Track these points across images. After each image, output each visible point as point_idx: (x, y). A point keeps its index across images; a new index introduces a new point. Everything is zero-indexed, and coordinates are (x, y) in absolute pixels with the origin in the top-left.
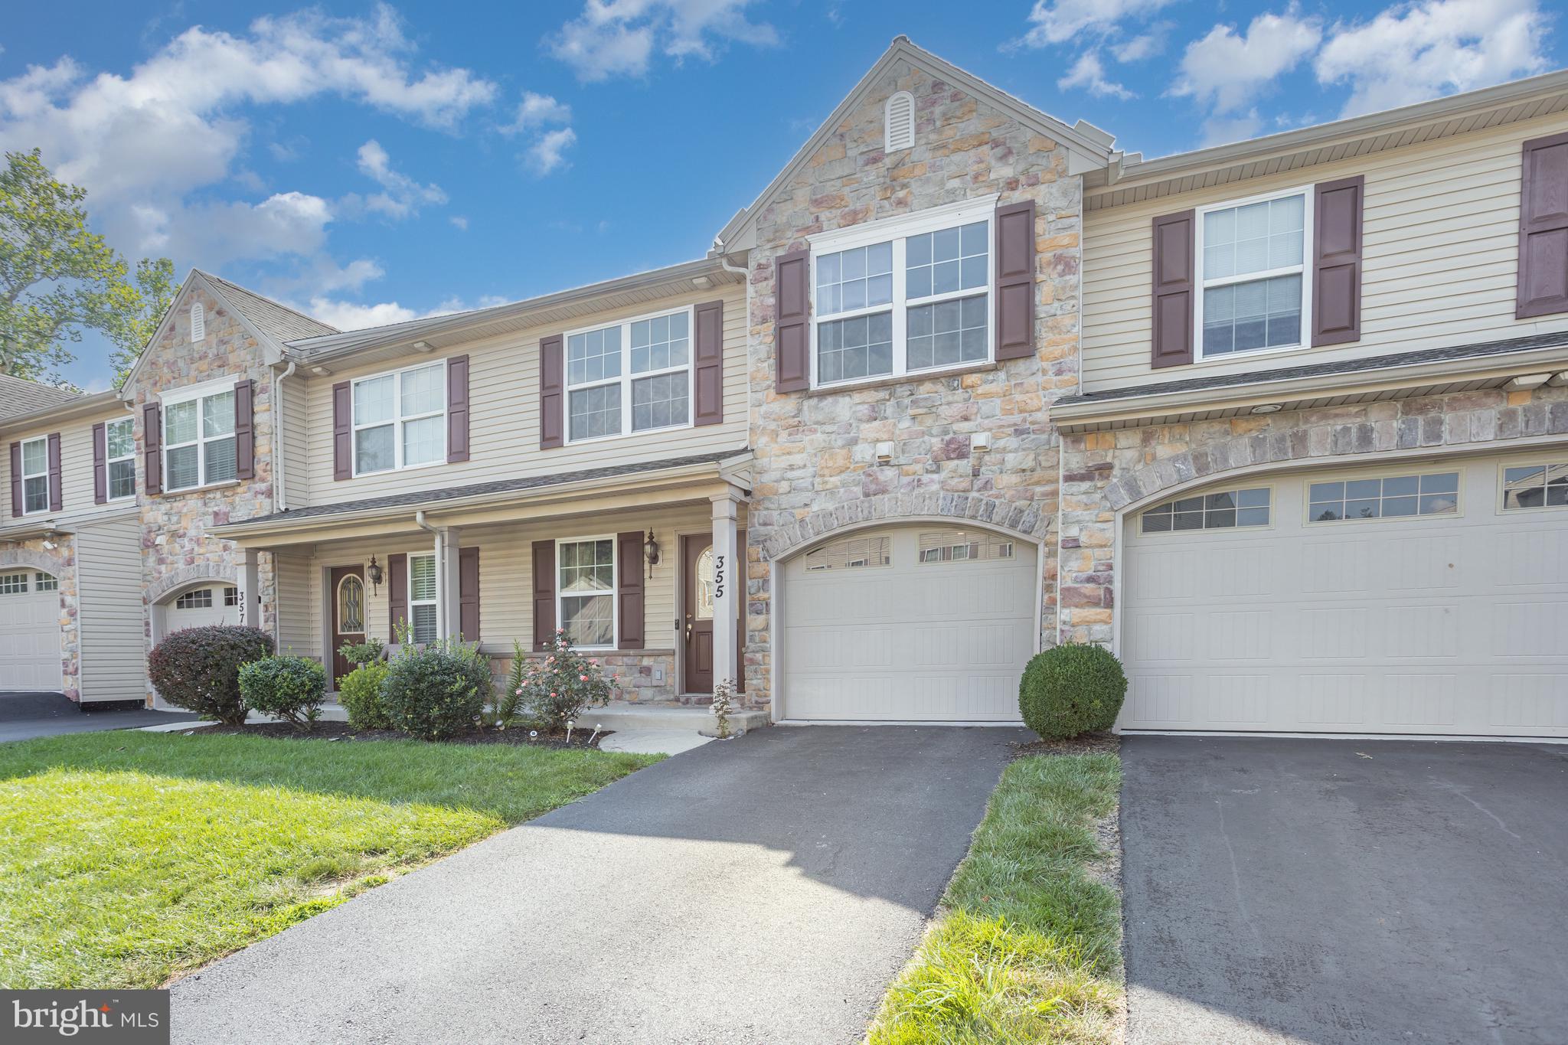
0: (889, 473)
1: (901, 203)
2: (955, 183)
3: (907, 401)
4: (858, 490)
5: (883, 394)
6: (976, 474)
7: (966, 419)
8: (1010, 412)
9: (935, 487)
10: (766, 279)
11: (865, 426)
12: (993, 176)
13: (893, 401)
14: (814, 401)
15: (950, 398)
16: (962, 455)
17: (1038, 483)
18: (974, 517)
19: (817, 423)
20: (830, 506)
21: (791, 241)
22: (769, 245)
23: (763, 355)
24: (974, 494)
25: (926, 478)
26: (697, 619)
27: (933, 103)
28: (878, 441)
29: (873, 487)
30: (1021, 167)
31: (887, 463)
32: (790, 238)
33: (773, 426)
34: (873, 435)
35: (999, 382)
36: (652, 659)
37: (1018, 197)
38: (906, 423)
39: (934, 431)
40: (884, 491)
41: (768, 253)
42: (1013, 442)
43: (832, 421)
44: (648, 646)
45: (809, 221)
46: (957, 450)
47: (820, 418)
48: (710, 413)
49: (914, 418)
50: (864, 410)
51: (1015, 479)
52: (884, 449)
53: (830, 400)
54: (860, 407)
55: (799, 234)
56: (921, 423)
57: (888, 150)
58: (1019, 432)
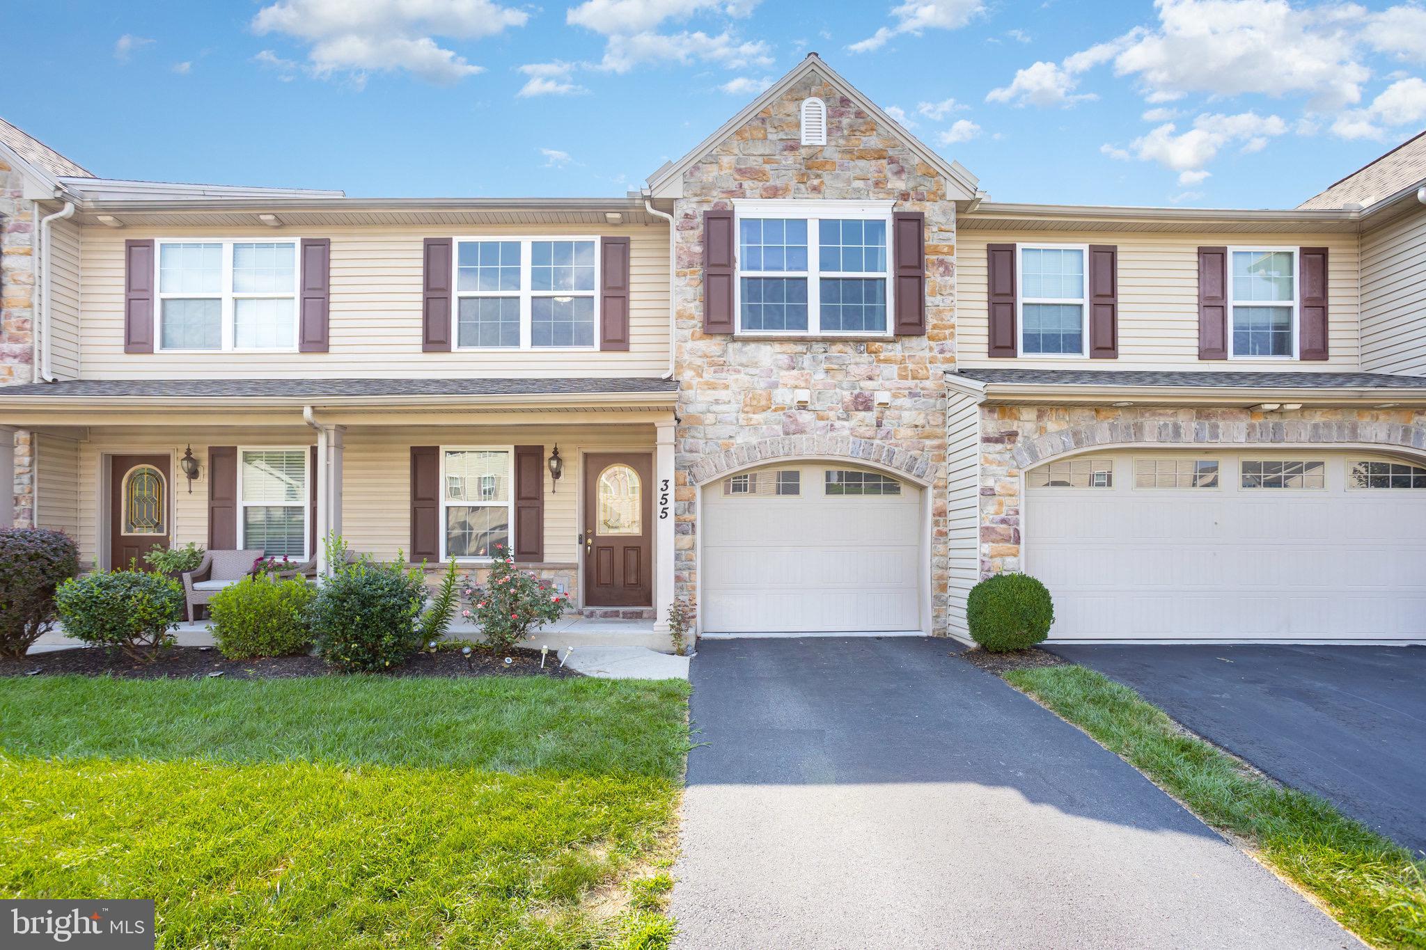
0: (805, 417)
1: (815, 189)
2: (859, 184)
3: (822, 357)
4: (779, 428)
5: (800, 348)
6: (879, 425)
7: (870, 379)
8: (905, 378)
9: (846, 432)
10: (692, 228)
11: (783, 373)
12: (889, 186)
13: (809, 355)
14: (738, 345)
15: (858, 360)
16: (868, 408)
17: (927, 437)
18: (878, 461)
19: (742, 365)
20: (754, 440)
21: (716, 200)
22: (696, 199)
23: (690, 296)
24: (877, 442)
25: (838, 424)
26: (597, 534)
27: (841, 115)
28: (796, 387)
29: (793, 427)
30: (911, 184)
31: (804, 408)
32: (716, 197)
33: (699, 362)
34: (792, 382)
35: (896, 350)
36: (553, 572)
37: (909, 207)
38: (820, 376)
39: (845, 385)
40: (802, 432)
41: (694, 206)
42: (907, 402)
43: (755, 365)
44: (547, 559)
45: (733, 186)
46: (863, 403)
47: (744, 360)
48: (616, 340)
49: (827, 371)
50: (784, 360)
51: (910, 432)
52: (803, 395)
53: (753, 346)
54: (780, 356)
55: (724, 195)
56: (833, 377)
57: (804, 143)
58: (912, 395)
